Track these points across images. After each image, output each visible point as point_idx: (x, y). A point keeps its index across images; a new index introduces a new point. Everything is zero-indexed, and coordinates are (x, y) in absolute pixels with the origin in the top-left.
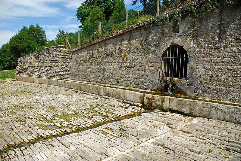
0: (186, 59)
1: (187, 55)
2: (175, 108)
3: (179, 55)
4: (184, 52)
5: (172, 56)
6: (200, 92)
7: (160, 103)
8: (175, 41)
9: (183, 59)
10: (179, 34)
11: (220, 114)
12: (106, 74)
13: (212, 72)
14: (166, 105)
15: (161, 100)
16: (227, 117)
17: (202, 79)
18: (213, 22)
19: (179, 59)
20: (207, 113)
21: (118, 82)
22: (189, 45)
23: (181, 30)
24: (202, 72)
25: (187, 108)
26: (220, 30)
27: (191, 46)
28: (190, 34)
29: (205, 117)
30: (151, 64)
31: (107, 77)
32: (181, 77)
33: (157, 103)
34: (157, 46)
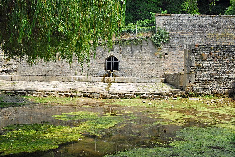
0: (118, 62)
1: (118, 61)
2: (120, 81)
3: (114, 61)
4: (117, 59)
5: (111, 61)
6: (125, 75)
7: (114, 80)
8: (112, 54)
9: (116, 62)
10: (114, 51)
11: (137, 81)
12: (64, 70)
13: (129, 68)
14: (116, 81)
15: (114, 79)
16: (140, 81)
17: (125, 70)
18: (129, 48)
19: (114, 62)
20: (133, 81)
21: (76, 74)
22: (118, 56)
23: (114, 50)
24: (125, 68)
25: (125, 80)
26: (131, 52)
27: (120, 57)
28: (119, 52)
29: (133, 82)
30: (99, 64)
31: (66, 71)
32: (116, 70)
33: (112, 80)
34: (102, 56)
